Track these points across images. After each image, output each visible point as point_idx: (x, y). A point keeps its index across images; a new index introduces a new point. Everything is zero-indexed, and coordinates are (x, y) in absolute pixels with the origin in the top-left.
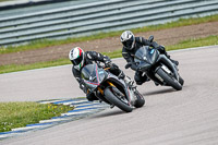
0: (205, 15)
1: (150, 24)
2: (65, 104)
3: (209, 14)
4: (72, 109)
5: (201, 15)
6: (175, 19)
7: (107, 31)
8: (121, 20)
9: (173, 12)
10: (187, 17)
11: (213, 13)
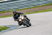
0: (41, 5)
1: (28, 7)
2: (8, 27)
3: (42, 5)
4: (9, 28)
5: (40, 5)
6: (34, 6)
7: (17, 9)
8: (21, 6)
9: (33, 4)
10: (37, 5)
11: (43, 4)
